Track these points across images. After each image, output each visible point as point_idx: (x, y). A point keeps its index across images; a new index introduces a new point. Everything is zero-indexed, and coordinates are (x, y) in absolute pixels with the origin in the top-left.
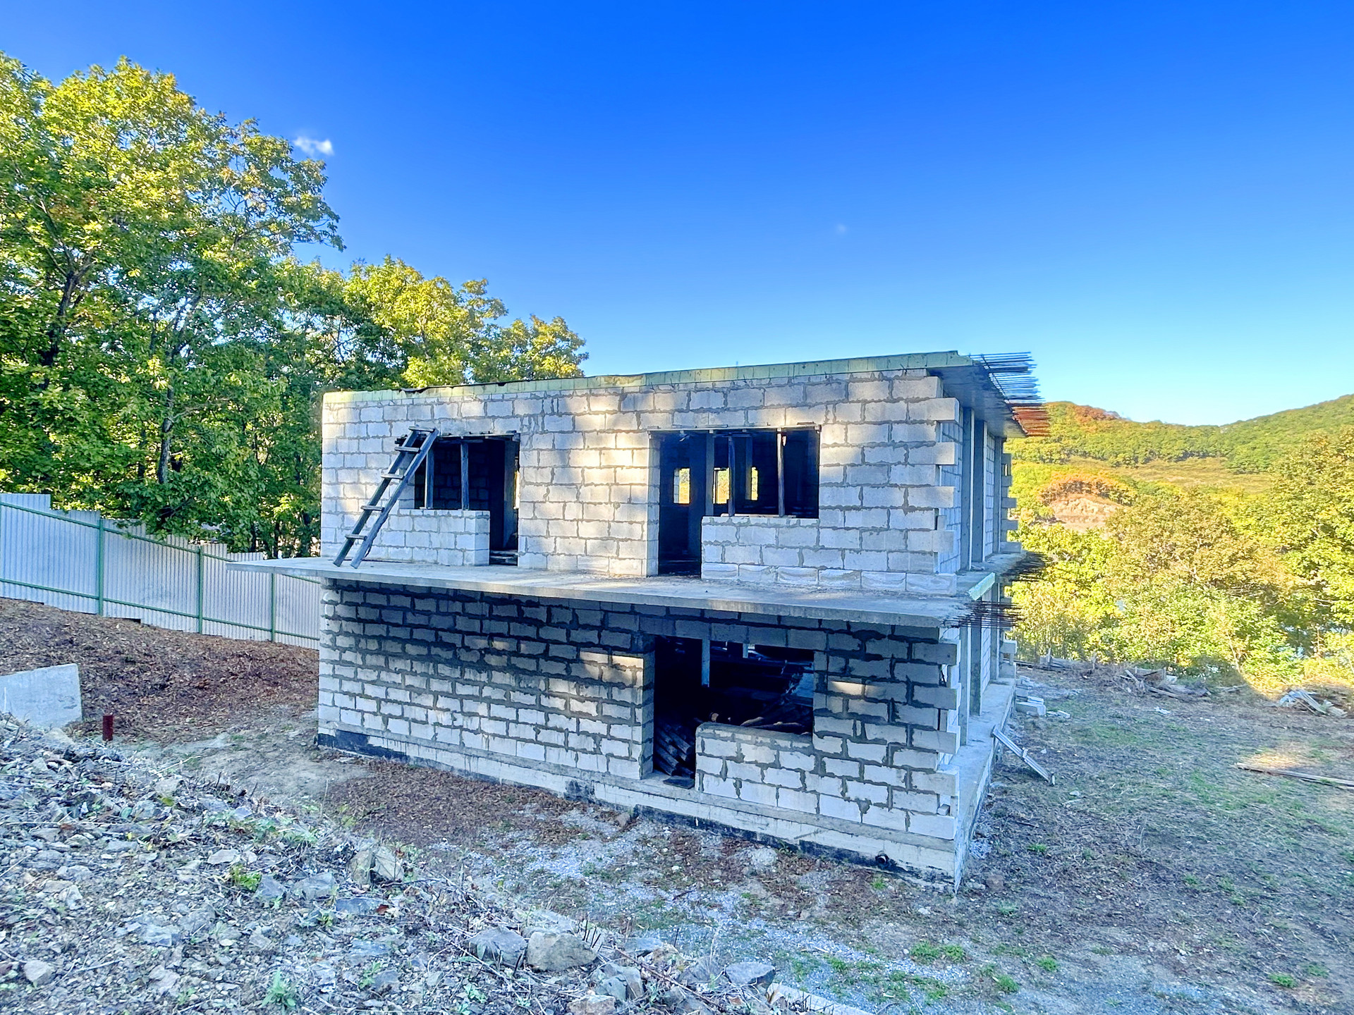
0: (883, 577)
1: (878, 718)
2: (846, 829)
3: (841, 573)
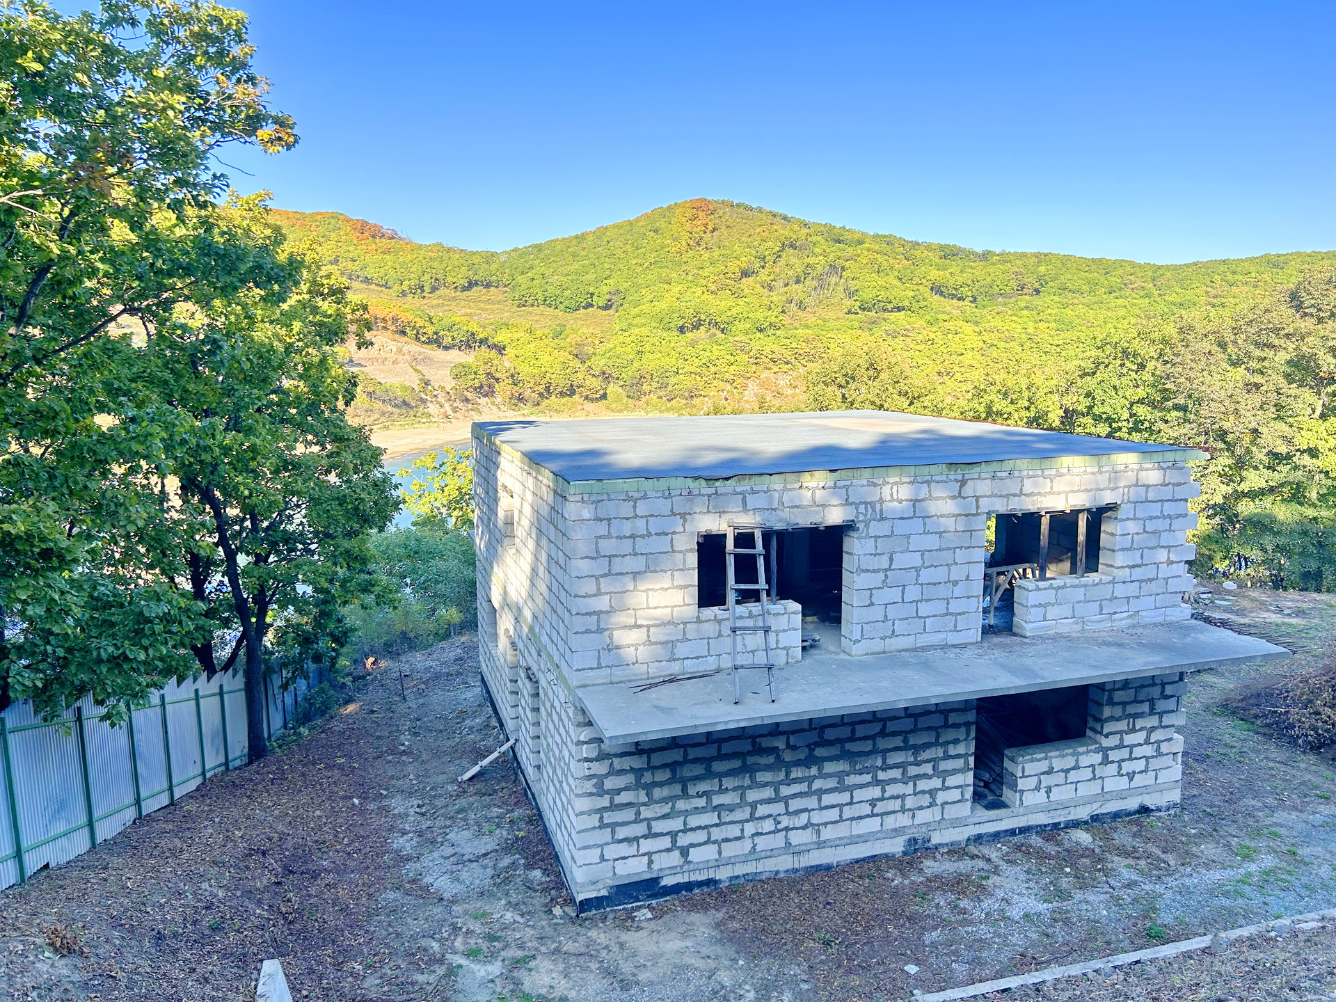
0: (1152, 613)
1: (1143, 713)
2: (1120, 796)
3: (1126, 614)
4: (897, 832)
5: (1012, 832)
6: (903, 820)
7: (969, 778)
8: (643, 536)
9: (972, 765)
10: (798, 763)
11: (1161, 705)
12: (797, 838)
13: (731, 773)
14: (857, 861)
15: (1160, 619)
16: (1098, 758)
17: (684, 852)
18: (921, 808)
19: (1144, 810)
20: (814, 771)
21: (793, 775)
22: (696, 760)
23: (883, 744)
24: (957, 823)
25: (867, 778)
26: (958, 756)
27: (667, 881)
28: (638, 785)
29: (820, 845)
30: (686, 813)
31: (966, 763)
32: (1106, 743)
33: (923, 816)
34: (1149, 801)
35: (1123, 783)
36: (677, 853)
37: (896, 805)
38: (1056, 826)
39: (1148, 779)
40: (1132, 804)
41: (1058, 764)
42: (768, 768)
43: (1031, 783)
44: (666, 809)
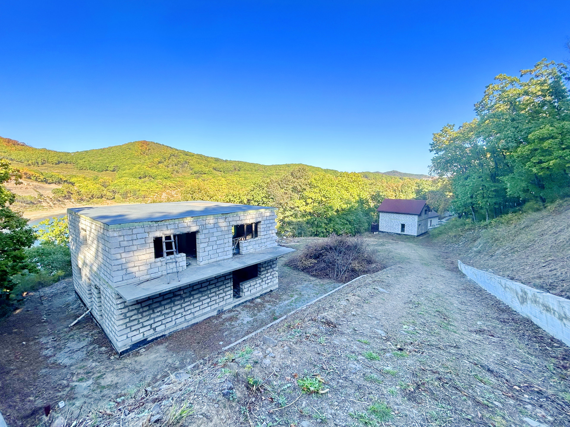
0: (270, 245)
1: (269, 268)
2: (266, 289)
3: (264, 246)
4: (215, 309)
5: (243, 303)
6: (216, 306)
7: (232, 291)
8: (135, 240)
9: (232, 288)
10: (187, 297)
11: (273, 266)
12: (188, 317)
13: (168, 304)
14: (205, 320)
15: (271, 247)
16: (261, 281)
17: (154, 329)
18: (220, 302)
19: (271, 291)
20: (192, 298)
21: (186, 301)
22: (156, 302)
23: (209, 287)
24: (229, 304)
25: (206, 297)
26: (229, 287)
27: (149, 339)
28: (138, 313)
29: (194, 318)
30: (154, 318)
31: (231, 288)
32: (262, 277)
33: (221, 304)
34: (272, 289)
35: (266, 285)
36: (152, 330)
37: (214, 302)
38: (253, 299)
39: (271, 283)
40: (268, 290)
41: (252, 284)
42: (178, 300)
43: (246, 290)
44: (148, 318)
